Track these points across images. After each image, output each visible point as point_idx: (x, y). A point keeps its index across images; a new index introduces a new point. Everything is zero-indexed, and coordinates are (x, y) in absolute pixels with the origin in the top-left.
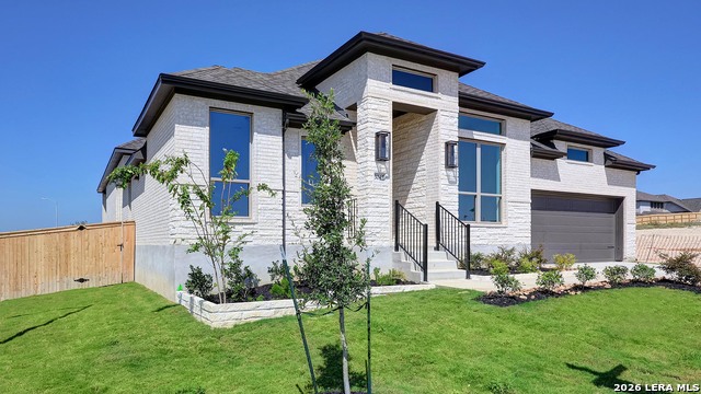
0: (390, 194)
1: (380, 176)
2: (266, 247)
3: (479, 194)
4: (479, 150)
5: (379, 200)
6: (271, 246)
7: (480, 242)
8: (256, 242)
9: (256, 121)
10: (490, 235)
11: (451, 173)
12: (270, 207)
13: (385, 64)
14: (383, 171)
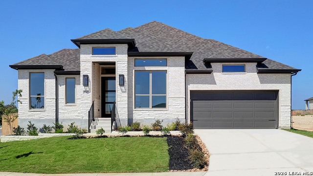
0: (91, 99)
1: (87, 92)
2: (48, 119)
3: (151, 95)
4: (151, 75)
5: (86, 101)
6: (51, 119)
7: (150, 118)
8: (45, 118)
9: (45, 75)
10: (156, 114)
11: (123, 88)
12: (51, 105)
13: (89, 47)
14: (88, 90)
